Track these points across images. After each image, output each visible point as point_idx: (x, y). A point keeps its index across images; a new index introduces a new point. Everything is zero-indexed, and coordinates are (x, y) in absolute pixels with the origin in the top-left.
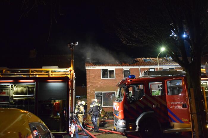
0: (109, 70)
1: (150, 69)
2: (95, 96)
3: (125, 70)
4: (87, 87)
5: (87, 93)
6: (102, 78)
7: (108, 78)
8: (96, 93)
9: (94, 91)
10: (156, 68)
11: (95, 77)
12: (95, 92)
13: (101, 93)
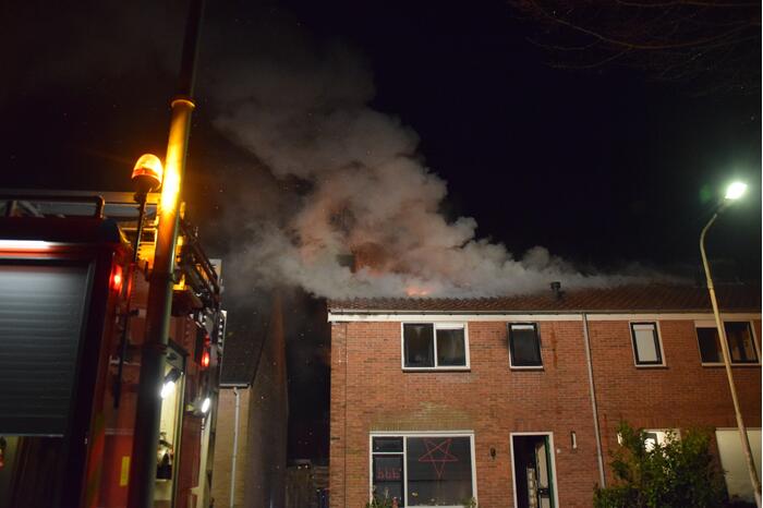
0: (437, 327)
1: (635, 327)
2: (371, 453)
3: (514, 327)
4: (333, 406)
5: (332, 435)
6: (403, 368)
7: (436, 367)
8: (374, 439)
9: (367, 429)
10: (661, 322)
11: (370, 360)
12: (371, 436)
13: (402, 438)
